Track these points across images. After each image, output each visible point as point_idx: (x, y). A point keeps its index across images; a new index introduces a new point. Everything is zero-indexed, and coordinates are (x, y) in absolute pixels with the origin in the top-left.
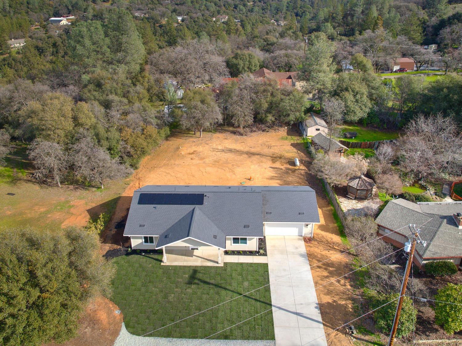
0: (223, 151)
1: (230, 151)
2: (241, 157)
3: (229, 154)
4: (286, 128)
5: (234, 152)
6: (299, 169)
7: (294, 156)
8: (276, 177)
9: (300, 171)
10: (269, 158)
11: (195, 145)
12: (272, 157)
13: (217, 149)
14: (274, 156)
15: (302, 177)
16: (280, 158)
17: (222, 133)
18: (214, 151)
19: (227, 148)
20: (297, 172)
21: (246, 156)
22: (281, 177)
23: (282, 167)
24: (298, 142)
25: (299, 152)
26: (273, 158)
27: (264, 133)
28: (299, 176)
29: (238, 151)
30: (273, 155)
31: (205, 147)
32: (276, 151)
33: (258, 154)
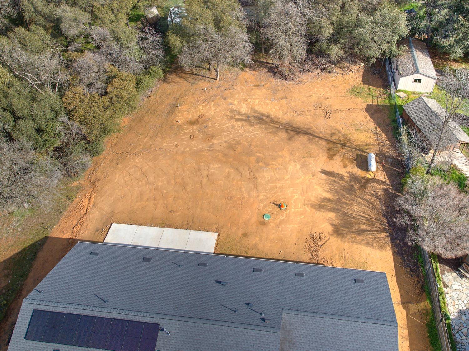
0: (247, 119)
1: (260, 119)
2: (276, 138)
3: (256, 127)
4: (362, 64)
5: (266, 123)
6: (374, 180)
7: (368, 141)
8: (329, 200)
9: (375, 185)
10: (324, 143)
11: (204, 101)
12: (329, 142)
13: (239, 113)
14: (334, 139)
15: (376, 203)
16: (344, 145)
17: (254, 70)
18: (232, 118)
19: (255, 111)
20: (369, 188)
21: (283, 135)
22: (339, 201)
23: (343, 172)
24: (381, 102)
25: (379, 130)
26: (331, 145)
27: (325, 75)
28: (373, 199)
29: (272, 121)
30: (332, 134)
31: (219, 105)
32: (339, 127)
33: (306, 133)
